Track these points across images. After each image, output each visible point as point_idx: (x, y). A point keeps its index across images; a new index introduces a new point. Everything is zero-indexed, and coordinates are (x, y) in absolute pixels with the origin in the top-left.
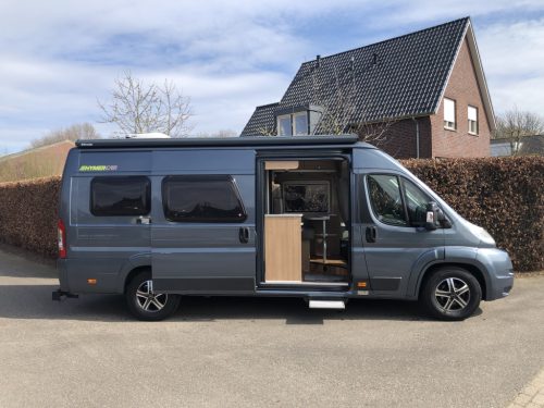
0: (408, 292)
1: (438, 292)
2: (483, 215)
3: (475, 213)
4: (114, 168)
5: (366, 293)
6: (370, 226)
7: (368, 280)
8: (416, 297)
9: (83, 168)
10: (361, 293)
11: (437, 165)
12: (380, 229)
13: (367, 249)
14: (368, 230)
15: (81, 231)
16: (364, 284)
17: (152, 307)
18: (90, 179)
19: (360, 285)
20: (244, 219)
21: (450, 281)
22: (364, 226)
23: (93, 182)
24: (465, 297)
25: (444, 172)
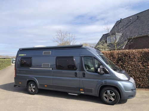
0: (95, 93)
1: (105, 95)
2: (143, 68)
4: (25, 55)
5: (83, 93)
6: (84, 72)
7: (83, 88)
8: (98, 96)
9: (20, 55)
13: (83, 79)
16: (82, 90)
19: (81, 90)
21: (108, 91)
22: (82, 72)
23: (21, 58)
24: (114, 97)
25: (129, 54)
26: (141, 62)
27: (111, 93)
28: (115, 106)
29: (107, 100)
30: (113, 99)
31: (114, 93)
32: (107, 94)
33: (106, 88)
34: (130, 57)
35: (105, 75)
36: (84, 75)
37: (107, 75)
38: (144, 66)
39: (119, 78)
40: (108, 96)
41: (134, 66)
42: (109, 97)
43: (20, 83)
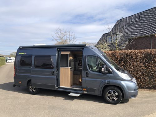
0: (98, 93)
1: (108, 94)
2: (145, 69)
3: (142, 69)
4: (26, 53)
5: (86, 92)
6: (87, 71)
7: (86, 88)
8: (101, 95)
9: (20, 53)
10: (85, 92)
11: (129, 52)
12: (90, 73)
13: (86, 79)
14: (86, 73)
15: (19, 69)
16: (85, 90)
17: (33, 91)
18: (21, 56)
19: (84, 89)
20: (53, 68)
21: (112, 91)
22: (86, 72)
23: (21, 57)
24: (116, 96)
25: (131, 55)
26: (142, 62)
27: (114, 92)
28: (118, 105)
29: (110, 100)
30: (116, 99)
31: (117, 93)
32: (110, 94)
33: (109, 88)
34: (132, 57)
35: (108, 75)
36: (87, 74)
37: (111, 75)
38: (146, 67)
39: (121, 78)
40: (111, 95)
41: (136, 66)
42: (112, 97)
43: (20, 83)
